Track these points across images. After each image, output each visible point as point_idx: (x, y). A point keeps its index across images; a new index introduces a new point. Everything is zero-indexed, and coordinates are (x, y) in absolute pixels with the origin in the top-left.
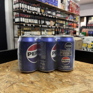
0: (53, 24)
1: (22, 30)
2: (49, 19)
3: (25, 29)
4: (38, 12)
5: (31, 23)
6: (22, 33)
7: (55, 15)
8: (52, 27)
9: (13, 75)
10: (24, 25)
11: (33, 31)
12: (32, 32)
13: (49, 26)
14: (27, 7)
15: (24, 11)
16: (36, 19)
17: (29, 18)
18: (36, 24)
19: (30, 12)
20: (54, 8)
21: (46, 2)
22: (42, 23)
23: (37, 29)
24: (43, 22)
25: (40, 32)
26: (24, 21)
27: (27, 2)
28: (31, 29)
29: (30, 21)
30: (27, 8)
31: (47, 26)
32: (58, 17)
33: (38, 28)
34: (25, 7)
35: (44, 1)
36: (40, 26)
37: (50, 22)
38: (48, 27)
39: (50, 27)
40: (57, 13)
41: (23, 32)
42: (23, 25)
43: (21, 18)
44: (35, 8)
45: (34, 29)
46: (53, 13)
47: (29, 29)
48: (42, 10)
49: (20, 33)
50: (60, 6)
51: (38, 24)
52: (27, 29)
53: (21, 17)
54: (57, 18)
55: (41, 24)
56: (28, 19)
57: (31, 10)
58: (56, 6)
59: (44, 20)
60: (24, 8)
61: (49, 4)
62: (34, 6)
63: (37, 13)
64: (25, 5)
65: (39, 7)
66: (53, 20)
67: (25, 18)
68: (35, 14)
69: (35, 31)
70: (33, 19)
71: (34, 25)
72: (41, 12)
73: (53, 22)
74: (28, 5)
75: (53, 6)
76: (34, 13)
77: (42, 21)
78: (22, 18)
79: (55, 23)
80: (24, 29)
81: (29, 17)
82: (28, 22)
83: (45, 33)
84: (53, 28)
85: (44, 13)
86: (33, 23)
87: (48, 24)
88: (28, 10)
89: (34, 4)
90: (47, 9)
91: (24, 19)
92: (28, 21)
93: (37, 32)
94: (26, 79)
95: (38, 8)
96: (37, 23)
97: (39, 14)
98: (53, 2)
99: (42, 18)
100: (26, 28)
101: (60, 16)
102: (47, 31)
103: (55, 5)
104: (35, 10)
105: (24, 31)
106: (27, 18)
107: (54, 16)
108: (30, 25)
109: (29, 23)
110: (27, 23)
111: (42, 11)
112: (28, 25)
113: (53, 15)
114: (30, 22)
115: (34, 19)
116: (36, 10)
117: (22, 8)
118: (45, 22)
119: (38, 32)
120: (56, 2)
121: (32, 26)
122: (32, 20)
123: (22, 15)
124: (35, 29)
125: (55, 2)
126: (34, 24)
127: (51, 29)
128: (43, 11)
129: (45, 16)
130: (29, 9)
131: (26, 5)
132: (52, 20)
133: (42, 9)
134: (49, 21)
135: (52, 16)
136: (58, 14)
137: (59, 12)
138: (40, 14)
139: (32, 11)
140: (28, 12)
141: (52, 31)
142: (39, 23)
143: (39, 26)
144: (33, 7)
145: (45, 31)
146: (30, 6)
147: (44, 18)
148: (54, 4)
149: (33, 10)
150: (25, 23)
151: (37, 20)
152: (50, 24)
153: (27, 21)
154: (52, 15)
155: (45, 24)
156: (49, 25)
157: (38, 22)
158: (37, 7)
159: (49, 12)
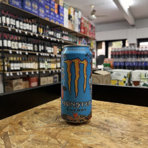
0: (58, 52)
1: (7, 61)
2: (51, 43)
3: (12, 59)
4: (33, 31)
5: (22, 50)
6: (7, 65)
7: (60, 37)
8: (55, 56)
9: (43, 138)
10: (11, 52)
11: (26, 62)
12: (24, 64)
13: (52, 55)
14: (16, 23)
15: (10, 29)
16: (30, 43)
17: (18, 41)
18: (31, 51)
19: (20, 31)
20: (58, 26)
21: (45, 17)
22: (40, 50)
23: (31, 59)
24: (41, 48)
25: (37, 64)
26: (9, 46)
27: (15, 15)
28: (22, 59)
29: (20, 45)
30: (14, 24)
31: (48, 55)
32: (65, 40)
33: (34, 58)
34: (12, 23)
35: (43, 16)
36: (37, 54)
37: (53, 49)
38: (50, 56)
39: (54, 56)
40: (62, 35)
41: (9, 64)
42: (8, 52)
43: (5, 41)
44: (28, 25)
45: (26, 59)
46: (58, 34)
47: (18, 58)
48: (39, 28)
49: (4, 66)
50: (66, 24)
51: (34, 51)
52: (15, 59)
53: (5, 39)
54: (63, 42)
55: (38, 51)
56: (16, 43)
57: (22, 27)
58: (61, 25)
59: (44, 45)
60: (10, 25)
61: (50, 20)
62: (27, 23)
63: (32, 34)
64: (12, 19)
65: (35, 25)
66: (57, 46)
67: (12, 41)
68: (29, 34)
69: (28, 63)
70: (25, 42)
71: (27, 53)
72: (38, 32)
73: (58, 49)
74: (16, 20)
75: (57, 23)
76: (26, 33)
77: (40, 46)
78: (7, 40)
79: (60, 50)
80: (9, 59)
81: (19, 38)
82: (17, 48)
83: (46, 66)
84: (58, 58)
85: (42, 34)
86: (26, 49)
87: (49, 51)
88: (16, 28)
89: (27, 20)
90: (48, 27)
91: (9, 42)
92: (18, 45)
93: (32, 64)
94: (74, 143)
95: (33, 26)
96: (32, 49)
97: (34, 36)
98: (57, 18)
99: (40, 41)
100: (13, 57)
101: (68, 40)
102: (48, 62)
103: (60, 23)
104: (28, 28)
105: (11, 62)
106: (15, 41)
107: (59, 39)
108: (21, 53)
109: (19, 49)
110: (15, 49)
111: (39, 30)
112: (17, 52)
113: (58, 37)
114: (20, 47)
115: (28, 43)
116: (31, 29)
117: (6, 24)
118: (44, 48)
119: (34, 63)
120: (61, 18)
121: (24, 54)
122: (23, 44)
123: (6, 35)
124: (29, 58)
125: (59, 19)
126: (28, 50)
127: (55, 60)
128: (41, 30)
129: (45, 38)
130: (18, 26)
131: (14, 20)
132: (55, 45)
133: (41, 28)
134: (52, 46)
135: (55, 40)
136: (64, 36)
137: (65, 33)
138: (37, 35)
139: (23, 30)
140: (17, 30)
141: (57, 62)
142: (36, 50)
143: (35, 54)
144: (25, 24)
145: (46, 62)
146: (20, 21)
147: (43, 42)
148: (58, 20)
149: (25, 28)
150: (12, 49)
151: (32, 45)
152: (53, 51)
153: (16, 46)
154: (56, 38)
155: (45, 51)
156: (52, 53)
157: (34, 48)
158: (32, 24)
159: (51, 33)
